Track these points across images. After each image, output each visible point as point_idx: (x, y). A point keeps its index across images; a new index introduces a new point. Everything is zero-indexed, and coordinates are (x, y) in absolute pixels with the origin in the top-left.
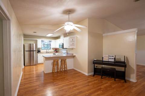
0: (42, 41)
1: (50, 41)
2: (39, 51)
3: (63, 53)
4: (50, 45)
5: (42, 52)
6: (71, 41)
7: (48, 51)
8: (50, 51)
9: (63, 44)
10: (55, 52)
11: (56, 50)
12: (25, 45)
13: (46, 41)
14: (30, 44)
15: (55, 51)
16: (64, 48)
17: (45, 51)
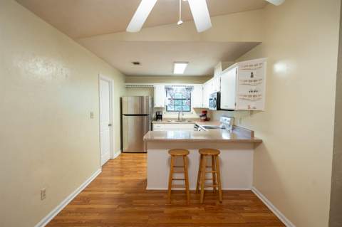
0: (168, 89)
1: (189, 89)
2: (159, 117)
3: (221, 126)
4: (190, 99)
5: (166, 119)
6: (245, 82)
7: (181, 116)
8: (187, 116)
9: (219, 95)
10: (202, 120)
11: (205, 115)
12: (123, 100)
13: (179, 89)
14: (142, 98)
15: (203, 118)
16: (222, 107)
17: (175, 116)
